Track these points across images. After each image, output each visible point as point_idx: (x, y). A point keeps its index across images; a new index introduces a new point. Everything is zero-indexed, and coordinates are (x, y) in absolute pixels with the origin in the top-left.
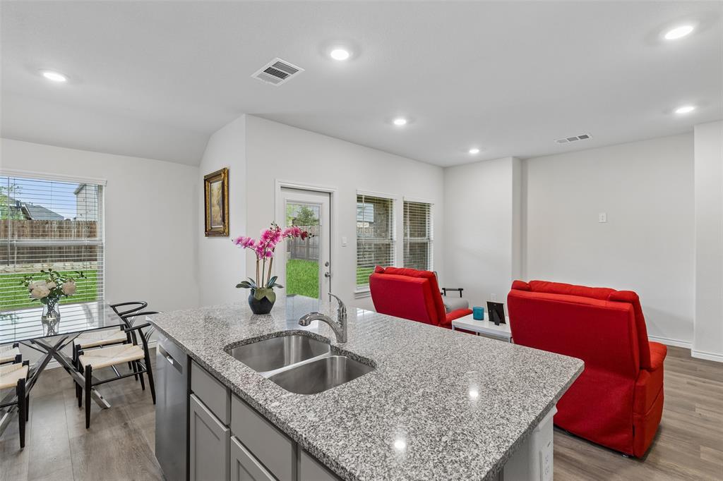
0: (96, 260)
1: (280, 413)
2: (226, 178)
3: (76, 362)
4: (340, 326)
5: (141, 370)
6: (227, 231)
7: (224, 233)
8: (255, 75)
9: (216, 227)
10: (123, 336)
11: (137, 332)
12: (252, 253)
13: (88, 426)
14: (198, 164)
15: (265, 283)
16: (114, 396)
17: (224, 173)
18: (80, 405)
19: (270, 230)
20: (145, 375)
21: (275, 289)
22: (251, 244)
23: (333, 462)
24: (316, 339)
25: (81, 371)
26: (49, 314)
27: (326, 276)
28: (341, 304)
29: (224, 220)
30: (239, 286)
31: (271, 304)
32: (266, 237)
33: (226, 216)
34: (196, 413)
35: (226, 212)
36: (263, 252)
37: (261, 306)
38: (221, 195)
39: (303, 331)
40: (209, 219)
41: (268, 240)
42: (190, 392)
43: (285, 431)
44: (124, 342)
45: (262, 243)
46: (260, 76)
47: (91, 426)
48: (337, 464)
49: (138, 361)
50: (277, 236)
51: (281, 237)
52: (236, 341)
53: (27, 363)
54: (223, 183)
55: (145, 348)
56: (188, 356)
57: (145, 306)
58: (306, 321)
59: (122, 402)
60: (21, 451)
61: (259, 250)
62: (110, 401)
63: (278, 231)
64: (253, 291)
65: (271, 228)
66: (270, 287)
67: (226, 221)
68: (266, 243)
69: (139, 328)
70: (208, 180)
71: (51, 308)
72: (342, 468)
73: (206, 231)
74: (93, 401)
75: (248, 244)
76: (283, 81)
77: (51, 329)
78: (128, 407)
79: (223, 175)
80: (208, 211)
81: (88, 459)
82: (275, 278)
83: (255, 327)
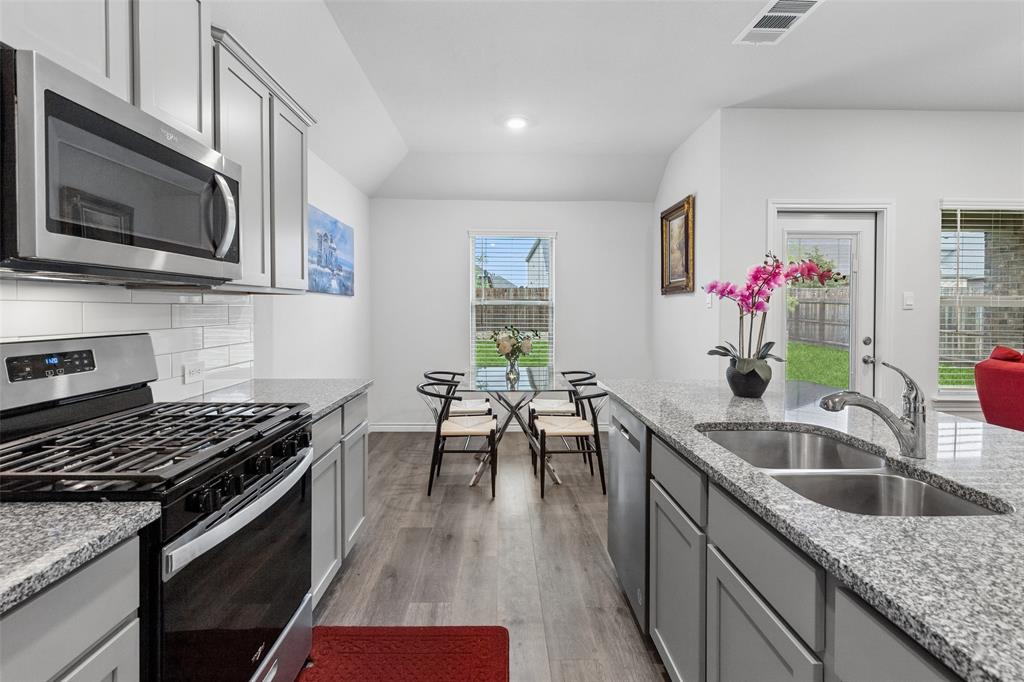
0: (547, 330)
1: (793, 520)
2: (691, 209)
3: (532, 426)
4: (909, 426)
5: (590, 448)
6: (691, 284)
7: (687, 288)
8: (738, 40)
9: (676, 281)
10: (572, 408)
11: (585, 402)
12: (732, 305)
13: (542, 496)
14: (653, 198)
15: (753, 351)
16: (564, 474)
17: (688, 203)
18: (535, 473)
19: (763, 265)
20: (595, 457)
21: (770, 361)
22: (731, 292)
23: (912, 621)
24: (852, 446)
25: (536, 435)
26: (511, 371)
27: (865, 362)
28: (911, 385)
29: (687, 270)
30: (712, 353)
31: (764, 384)
32: (755, 278)
33: (690, 263)
34: (657, 505)
35: (690, 258)
36: (751, 302)
37: (747, 383)
38: (683, 236)
39: (825, 429)
40: (666, 270)
41: (760, 283)
42: (649, 476)
43: (804, 548)
44: (573, 415)
45: (749, 288)
46: (746, 38)
47: (545, 497)
48: (922, 626)
49: (587, 437)
50: (775, 275)
51: (782, 277)
52: (712, 421)
53: (495, 417)
54: (687, 218)
55: (595, 424)
56: (648, 427)
57: (593, 377)
58: (834, 403)
59: (572, 482)
60: (493, 500)
61: (744, 298)
62: (561, 477)
63: (778, 267)
64: (733, 362)
65: (766, 263)
66: (763, 357)
67: (691, 271)
68: (756, 289)
69: (589, 398)
70: (666, 217)
71: (512, 366)
72: (936, 636)
73: (662, 287)
74: (546, 473)
75: (726, 292)
76: (786, 32)
77: (512, 386)
78: (577, 489)
79: (686, 206)
80: (666, 260)
81: (543, 528)
82: (770, 345)
83: (739, 410)
